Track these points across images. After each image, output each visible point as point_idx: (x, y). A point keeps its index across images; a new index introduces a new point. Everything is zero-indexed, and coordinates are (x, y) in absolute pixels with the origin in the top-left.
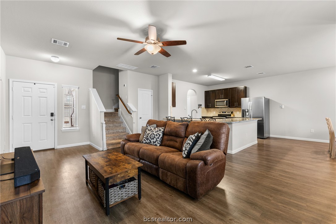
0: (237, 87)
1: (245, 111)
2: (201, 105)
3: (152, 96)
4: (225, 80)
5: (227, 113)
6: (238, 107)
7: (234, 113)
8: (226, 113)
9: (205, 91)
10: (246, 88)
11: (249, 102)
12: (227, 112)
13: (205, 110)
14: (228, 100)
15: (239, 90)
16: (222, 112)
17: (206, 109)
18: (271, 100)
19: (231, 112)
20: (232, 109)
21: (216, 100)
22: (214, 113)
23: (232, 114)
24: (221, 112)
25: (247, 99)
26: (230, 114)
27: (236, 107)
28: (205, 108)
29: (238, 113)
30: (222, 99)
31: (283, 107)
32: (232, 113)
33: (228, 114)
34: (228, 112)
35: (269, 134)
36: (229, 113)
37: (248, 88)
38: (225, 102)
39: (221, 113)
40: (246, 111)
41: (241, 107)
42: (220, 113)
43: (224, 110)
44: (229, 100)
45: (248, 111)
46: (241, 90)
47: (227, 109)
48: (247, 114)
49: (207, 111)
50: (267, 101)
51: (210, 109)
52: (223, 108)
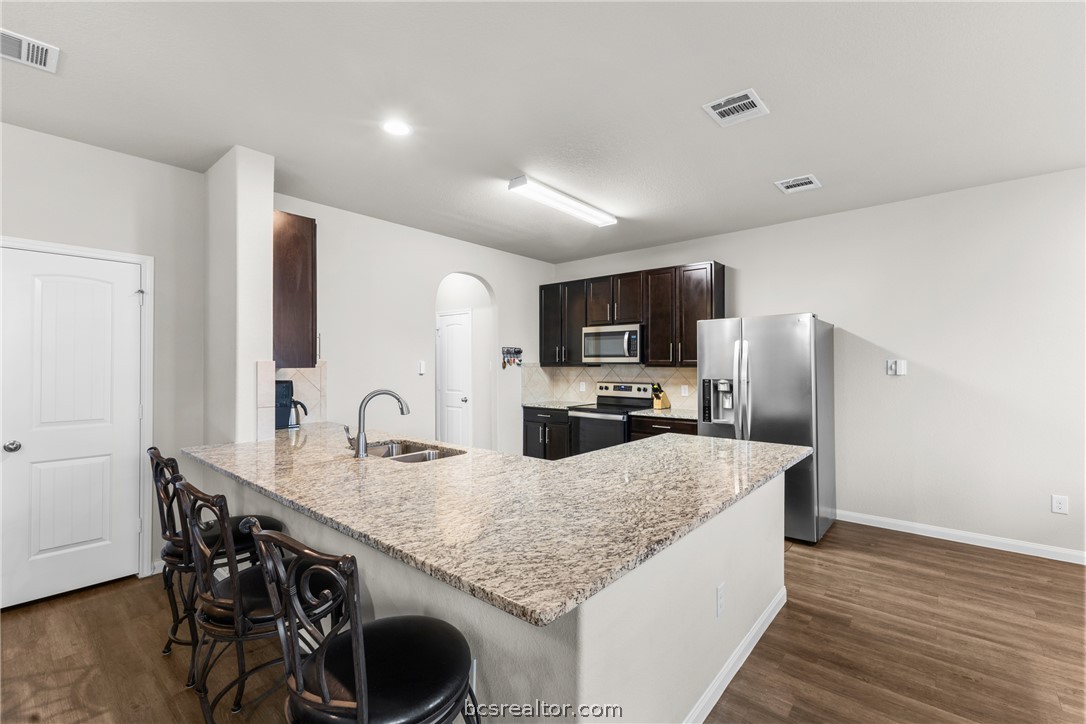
0: (680, 267)
1: (716, 387)
2: (518, 352)
3: (149, 298)
4: (615, 222)
5: (634, 393)
6: (683, 365)
7: (668, 391)
8: (629, 389)
9: (542, 288)
10: (720, 271)
11: (737, 343)
12: (635, 387)
13: (541, 375)
14: (636, 327)
15: (689, 278)
16: (615, 388)
17: (548, 369)
18: (840, 329)
19: (654, 390)
20: (656, 375)
21: (586, 330)
22: (583, 387)
23: (658, 397)
24: (611, 386)
25: (727, 324)
26: (649, 394)
27: (673, 364)
28: (543, 364)
29: (685, 390)
30: (613, 323)
31: (902, 369)
32: (657, 391)
33: (642, 395)
34: (642, 386)
35: (833, 505)
36: (645, 390)
37: (732, 269)
38: (626, 336)
39: (611, 392)
40: (723, 388)
41: (695, 365)
42: (604, 393)
43: (625, 375)
44: (642, 328)
45: (731, 387)
46: (699, 282)
47: (636, 370)
48: (727, 404)
49: (553, 377)
50: (826, 338)
51: (564, 370)
52: (617, 369)
